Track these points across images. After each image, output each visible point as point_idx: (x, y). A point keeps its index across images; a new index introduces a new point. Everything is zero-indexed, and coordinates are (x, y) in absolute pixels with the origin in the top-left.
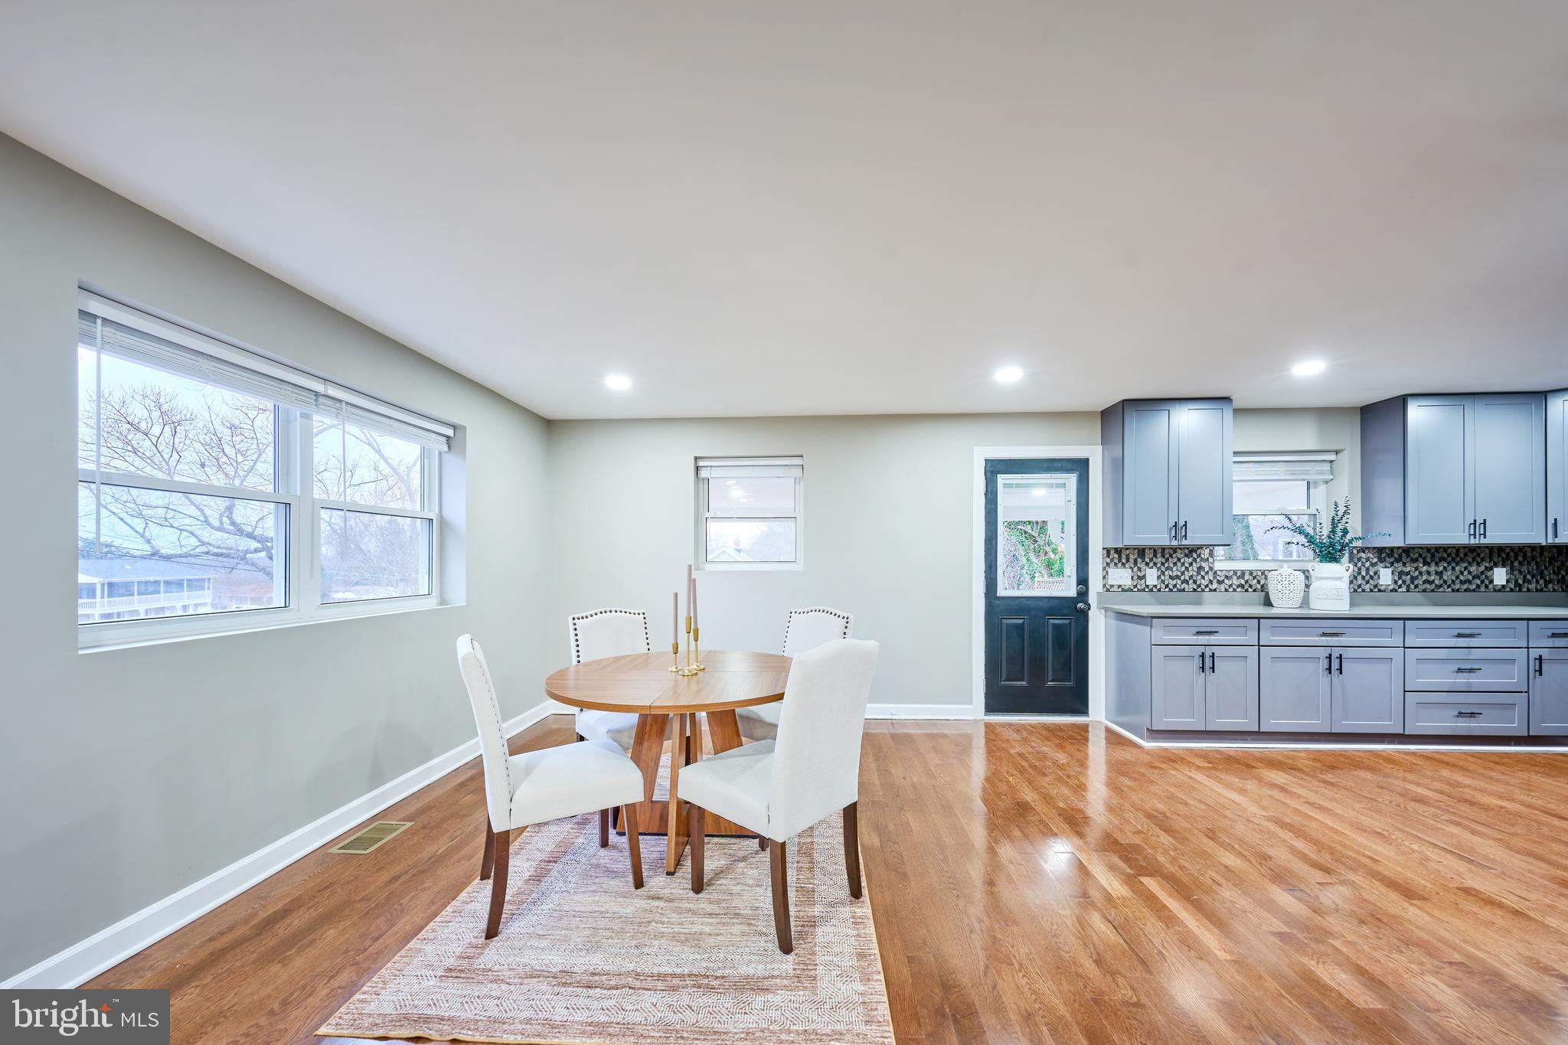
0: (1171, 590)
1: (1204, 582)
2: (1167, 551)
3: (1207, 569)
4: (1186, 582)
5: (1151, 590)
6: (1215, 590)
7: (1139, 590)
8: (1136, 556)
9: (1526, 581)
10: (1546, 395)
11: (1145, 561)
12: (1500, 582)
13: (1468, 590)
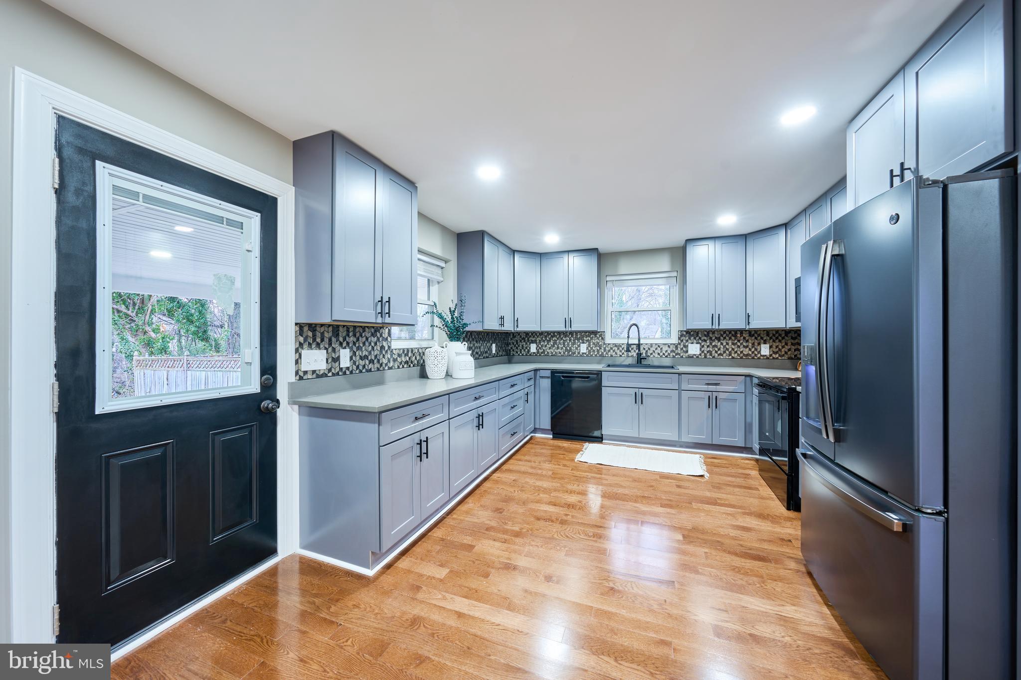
1: (385, 361)
3: (386, 348)
5: (345, 373)
6: (392, 368)
7: (334, 375)
8: (330, 334)
9: (499, 351)
10: (514, 252)
11: (339, 340)
12: (494, 352)
13: (487, 357)
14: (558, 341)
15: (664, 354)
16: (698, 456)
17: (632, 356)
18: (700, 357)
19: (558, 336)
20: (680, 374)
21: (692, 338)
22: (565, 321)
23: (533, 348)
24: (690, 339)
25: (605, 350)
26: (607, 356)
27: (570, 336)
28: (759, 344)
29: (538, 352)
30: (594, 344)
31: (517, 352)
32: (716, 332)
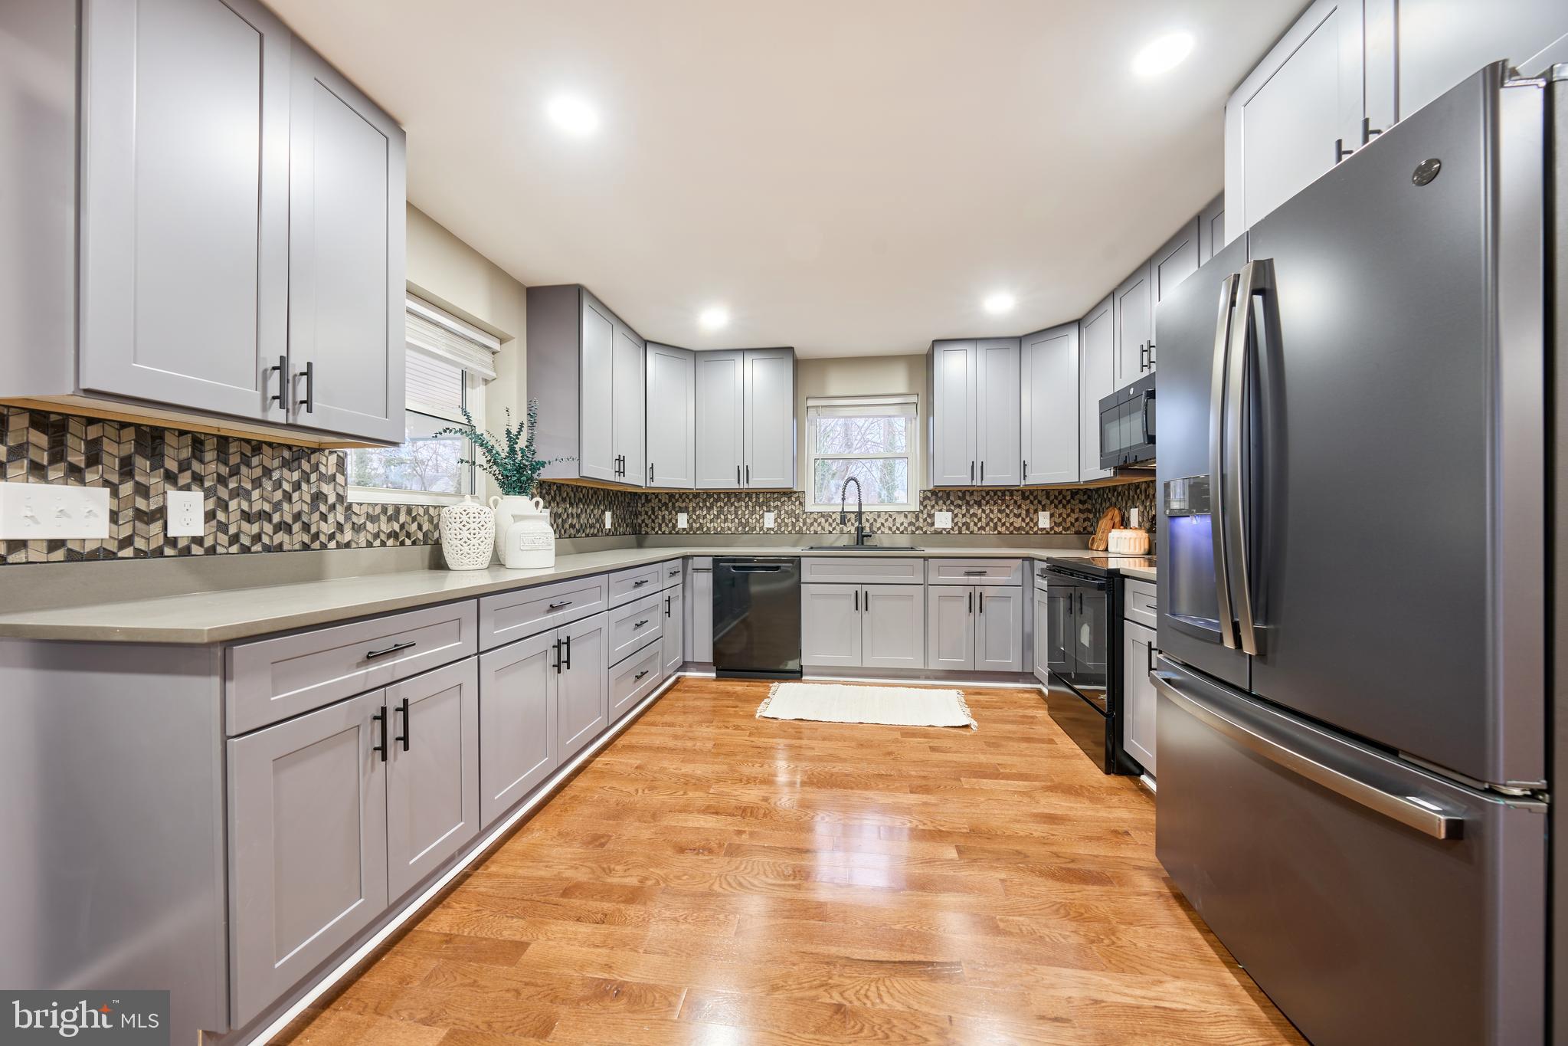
0: (246, 550)
1: (327, 528)
2: (233, 448)
3: (332, 499)
4: (284, 527)
5: (186, 552)
6: (348, 545)
7: (139, 554)
8: (129, 448)
9: (619, 525)
10: (646, 343)
11: (163, 466)
12: (608, 525)
13: (594, 535)
14: (725, 509)
15: (898, 529)
16: (954, 692)
17: (849, 532)
18: (952, 532)
19: (726, 500)
20: (926, 558)
21: (941, 502)
22: (739, 471)
23: (682, 521)
24: (937, 503)
25: (805, 523)
26: (808, 532)
27: (747, 499)
28: (1036, 511)
29: (691, 527)
30: (786, 512)
31: (653, 529)
32: (975, 493)
